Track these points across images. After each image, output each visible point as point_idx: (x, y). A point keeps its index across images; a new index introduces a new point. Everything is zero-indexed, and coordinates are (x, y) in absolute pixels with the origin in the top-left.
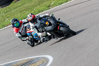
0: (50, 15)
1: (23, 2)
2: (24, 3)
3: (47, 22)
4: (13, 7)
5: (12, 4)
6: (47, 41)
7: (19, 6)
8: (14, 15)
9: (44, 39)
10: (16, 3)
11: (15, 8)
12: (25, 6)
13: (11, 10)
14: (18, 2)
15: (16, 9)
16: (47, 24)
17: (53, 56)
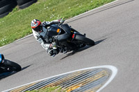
0: (61, 22)
3: (58, 30)
13: (58, 3)
17: (118, 67)
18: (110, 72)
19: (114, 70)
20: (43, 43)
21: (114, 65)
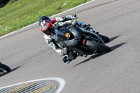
1: (23, 2)
2: (25, 5)
3: (67, 34)
4: (10, 10)
5: (7, 6)
6: (71, 60)
7: (18, 8)
8: (11, 20)
9: (66, 57)
10: (14, 4)
11: (12, 11)
12: (26, 7)
13: (6, 14)
14: (16, 2)
15: (14, 13)
16: (67, 36)
17: (66, 79)
18: (57, 85)
19: (62, 82)
20: (54, 48)
21: (61, 77)
